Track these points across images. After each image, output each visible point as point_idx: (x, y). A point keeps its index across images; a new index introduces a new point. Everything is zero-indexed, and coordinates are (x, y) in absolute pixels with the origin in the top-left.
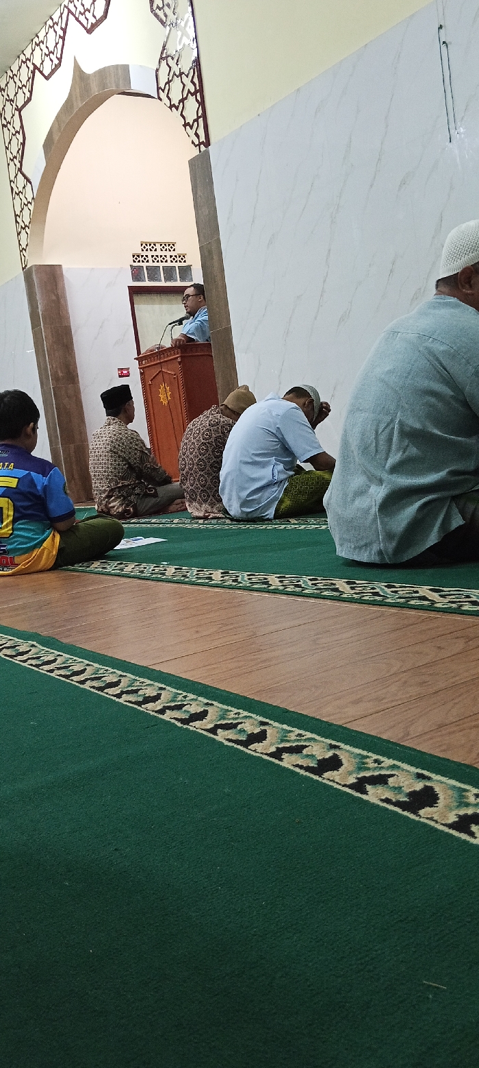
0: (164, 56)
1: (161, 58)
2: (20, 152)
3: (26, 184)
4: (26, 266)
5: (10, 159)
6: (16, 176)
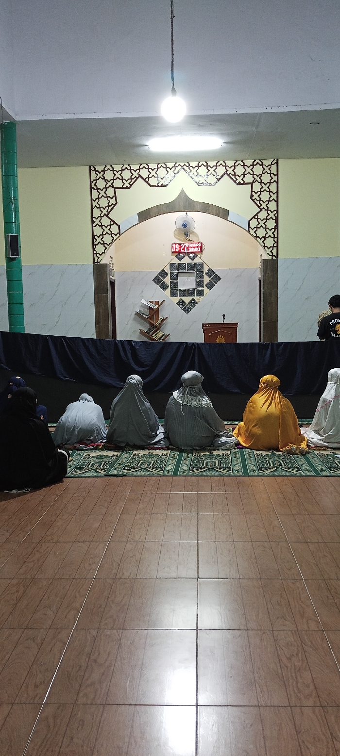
0: (256, 217)
1: (254, 217)
2: (110, 208)
3: (113, 224)
4: (97, 262)
5: (96, 206)
6: (101, 217)
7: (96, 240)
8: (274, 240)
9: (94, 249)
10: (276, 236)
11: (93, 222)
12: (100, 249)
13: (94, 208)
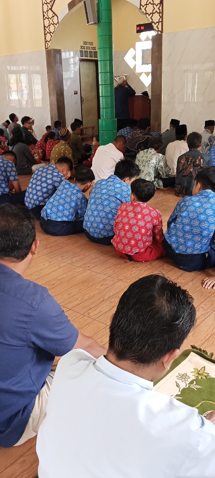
2: (52, 2)
3: (54, 16)
4: (48, 48)
5: (45, 3)
6: (48, 11)
7: (46, 30)
8: (160, 15)
9: (45, 37)
10: (161, 12)
11: (44, 16)
12: (48, 36)
13: (43, 5)
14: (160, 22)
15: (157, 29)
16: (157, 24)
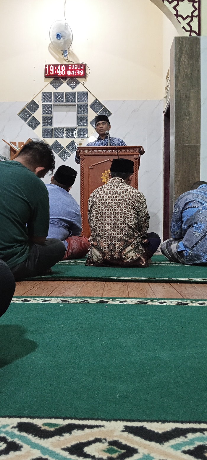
8: (193, 6)
14: (196, 17)
15: (188, 28)
16: (189, 19)
